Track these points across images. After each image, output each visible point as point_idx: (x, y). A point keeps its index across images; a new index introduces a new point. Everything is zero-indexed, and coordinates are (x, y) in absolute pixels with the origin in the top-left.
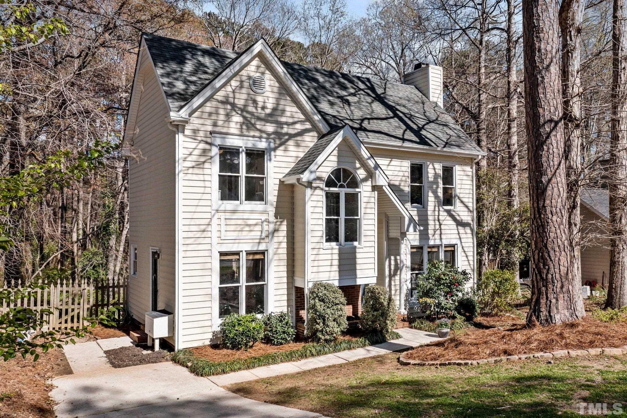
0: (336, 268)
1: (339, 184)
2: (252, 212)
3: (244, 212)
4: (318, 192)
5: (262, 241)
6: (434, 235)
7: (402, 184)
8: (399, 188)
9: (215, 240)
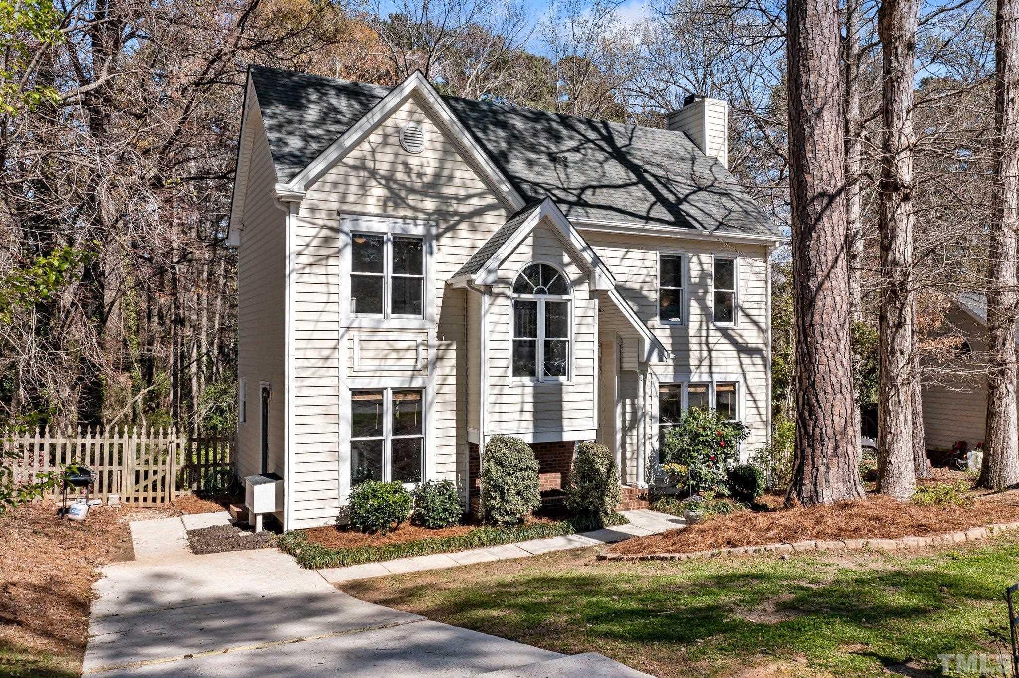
0: (529, 416)
1: (536, 288)
2: (402, 330)
3: (389, 330)
4: (501, 300)
5: (416, 373)
6: (699, 366)
7: (646, 288)
8: (641, 294)
9: (344, 372)
